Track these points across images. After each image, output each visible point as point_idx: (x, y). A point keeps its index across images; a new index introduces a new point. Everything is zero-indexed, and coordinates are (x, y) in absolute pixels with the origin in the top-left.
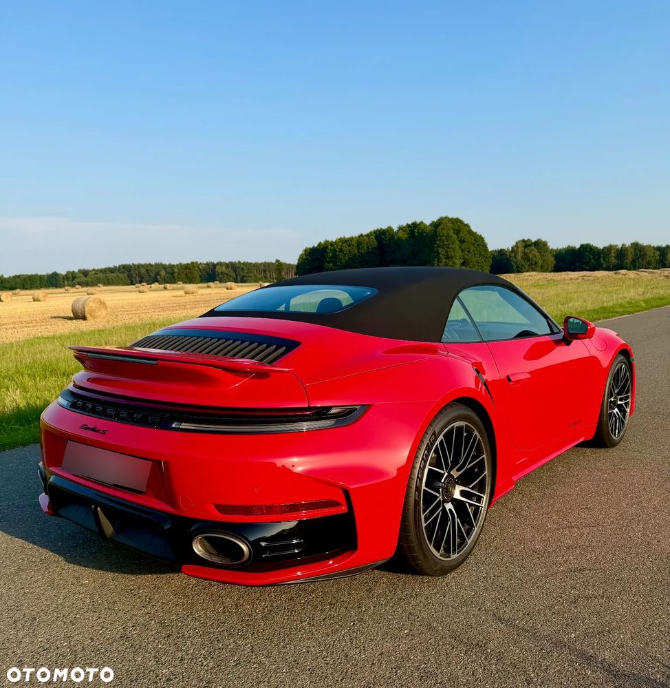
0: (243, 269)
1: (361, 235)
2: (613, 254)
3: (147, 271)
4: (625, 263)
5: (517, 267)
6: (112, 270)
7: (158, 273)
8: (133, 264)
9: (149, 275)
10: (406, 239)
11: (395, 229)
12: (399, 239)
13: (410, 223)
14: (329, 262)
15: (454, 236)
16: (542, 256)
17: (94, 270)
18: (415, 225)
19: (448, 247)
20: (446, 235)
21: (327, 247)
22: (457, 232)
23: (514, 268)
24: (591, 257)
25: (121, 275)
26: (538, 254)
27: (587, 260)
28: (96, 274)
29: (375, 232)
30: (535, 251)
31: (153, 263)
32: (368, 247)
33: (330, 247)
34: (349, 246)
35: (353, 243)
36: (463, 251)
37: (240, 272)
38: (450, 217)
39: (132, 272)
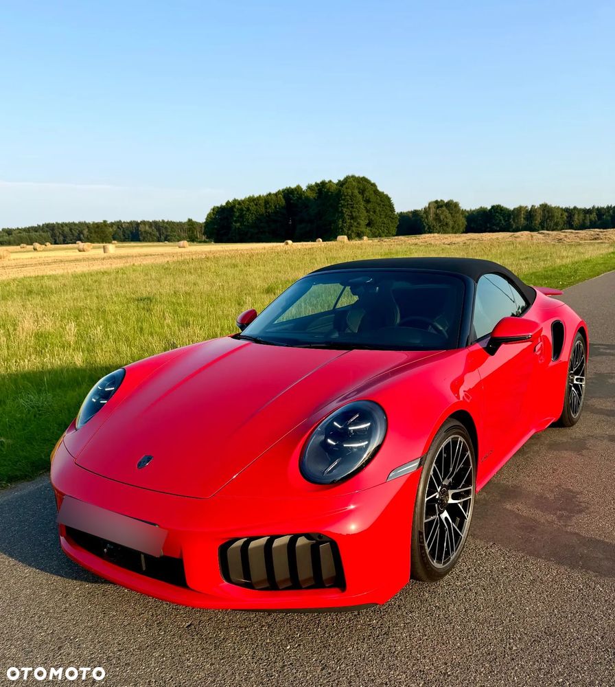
0: (166, 228)
1: (270, 194)
2: (522, 215)
3: (71, 230)
4: (533, 224)
5: (429, 228)
6: (35, 229)
7: (81, 232)
8: (57, 223)
9: (73, 234)
10: (315, 199)
11: (304, 188)
12: (307, 198)
13: (319, 182)
14: (236, 222)
15: (360, 196)
16: (453, 217)
17: (18, 229)
18: (323, 183)
19: (352, 207)
20: (350, 194)
21: (234, 206)
22: (362, 192)
23: (426, 228)
24: (501, 218)
25: (44, 234)
26: (449, 215)
27: (498, 221)
28: (20, 233)
29: (283, 191)
30: (447, 212)
31: (77, 222)
32: (275, 207)
33: (237, 206)
34: (256, 205)
35: (260, 202)
36: (368, 211)
37: (164, 231)
38: (357, 176)
39: (56, 232)
